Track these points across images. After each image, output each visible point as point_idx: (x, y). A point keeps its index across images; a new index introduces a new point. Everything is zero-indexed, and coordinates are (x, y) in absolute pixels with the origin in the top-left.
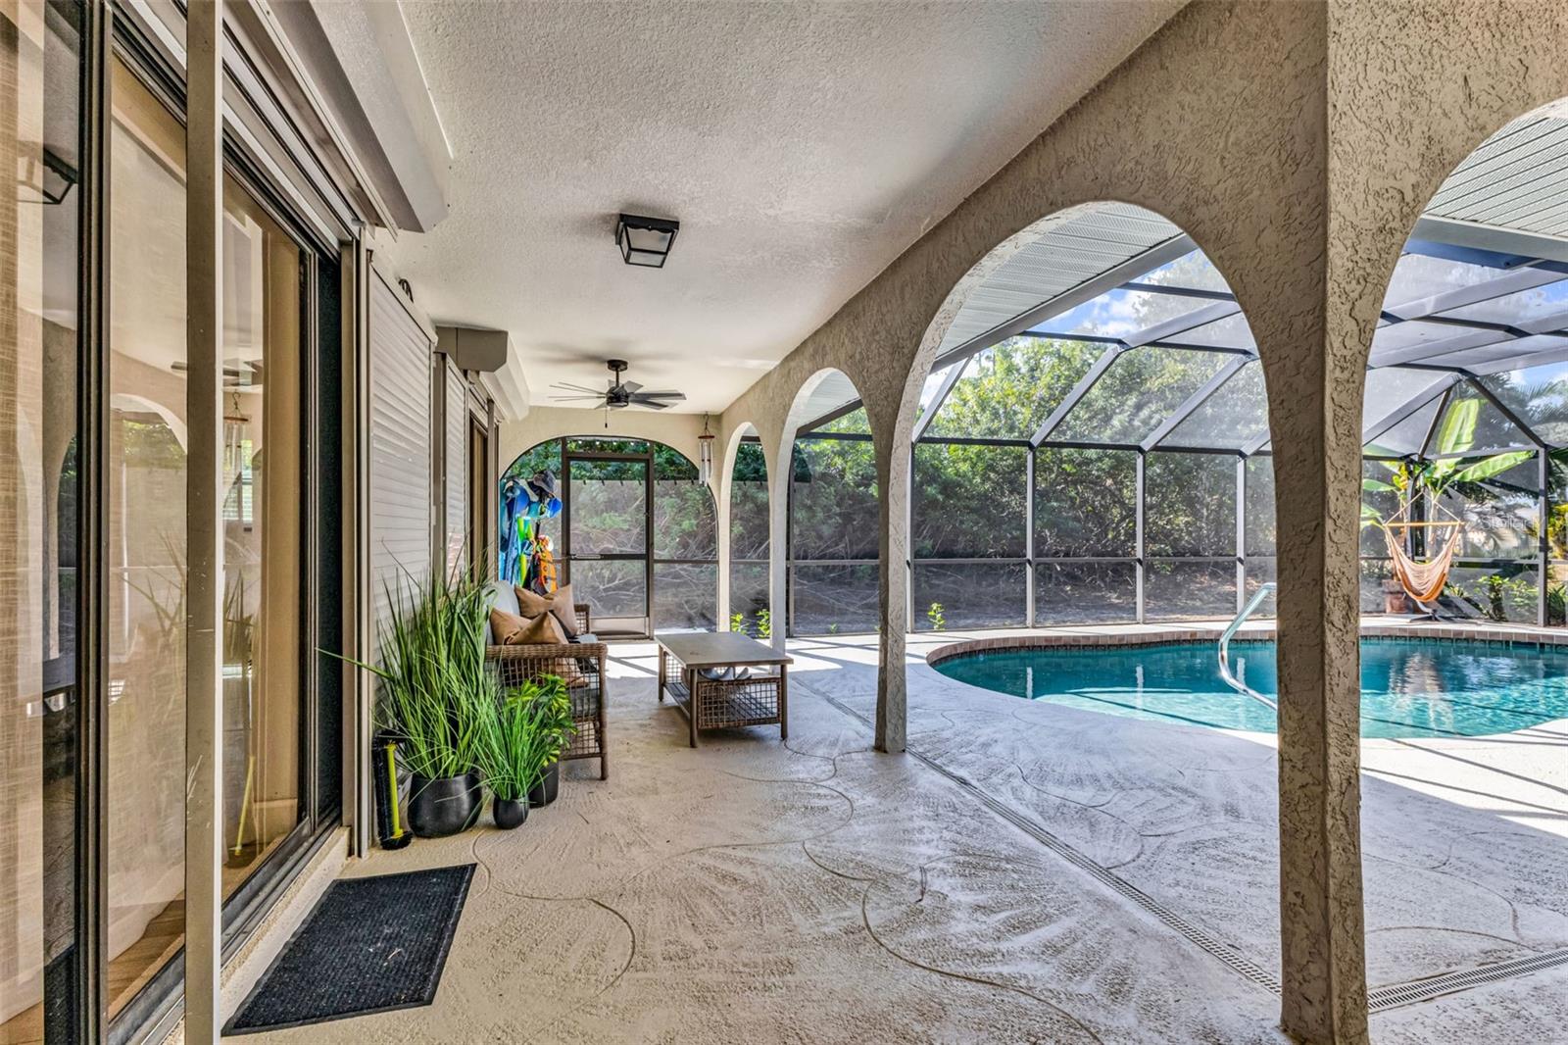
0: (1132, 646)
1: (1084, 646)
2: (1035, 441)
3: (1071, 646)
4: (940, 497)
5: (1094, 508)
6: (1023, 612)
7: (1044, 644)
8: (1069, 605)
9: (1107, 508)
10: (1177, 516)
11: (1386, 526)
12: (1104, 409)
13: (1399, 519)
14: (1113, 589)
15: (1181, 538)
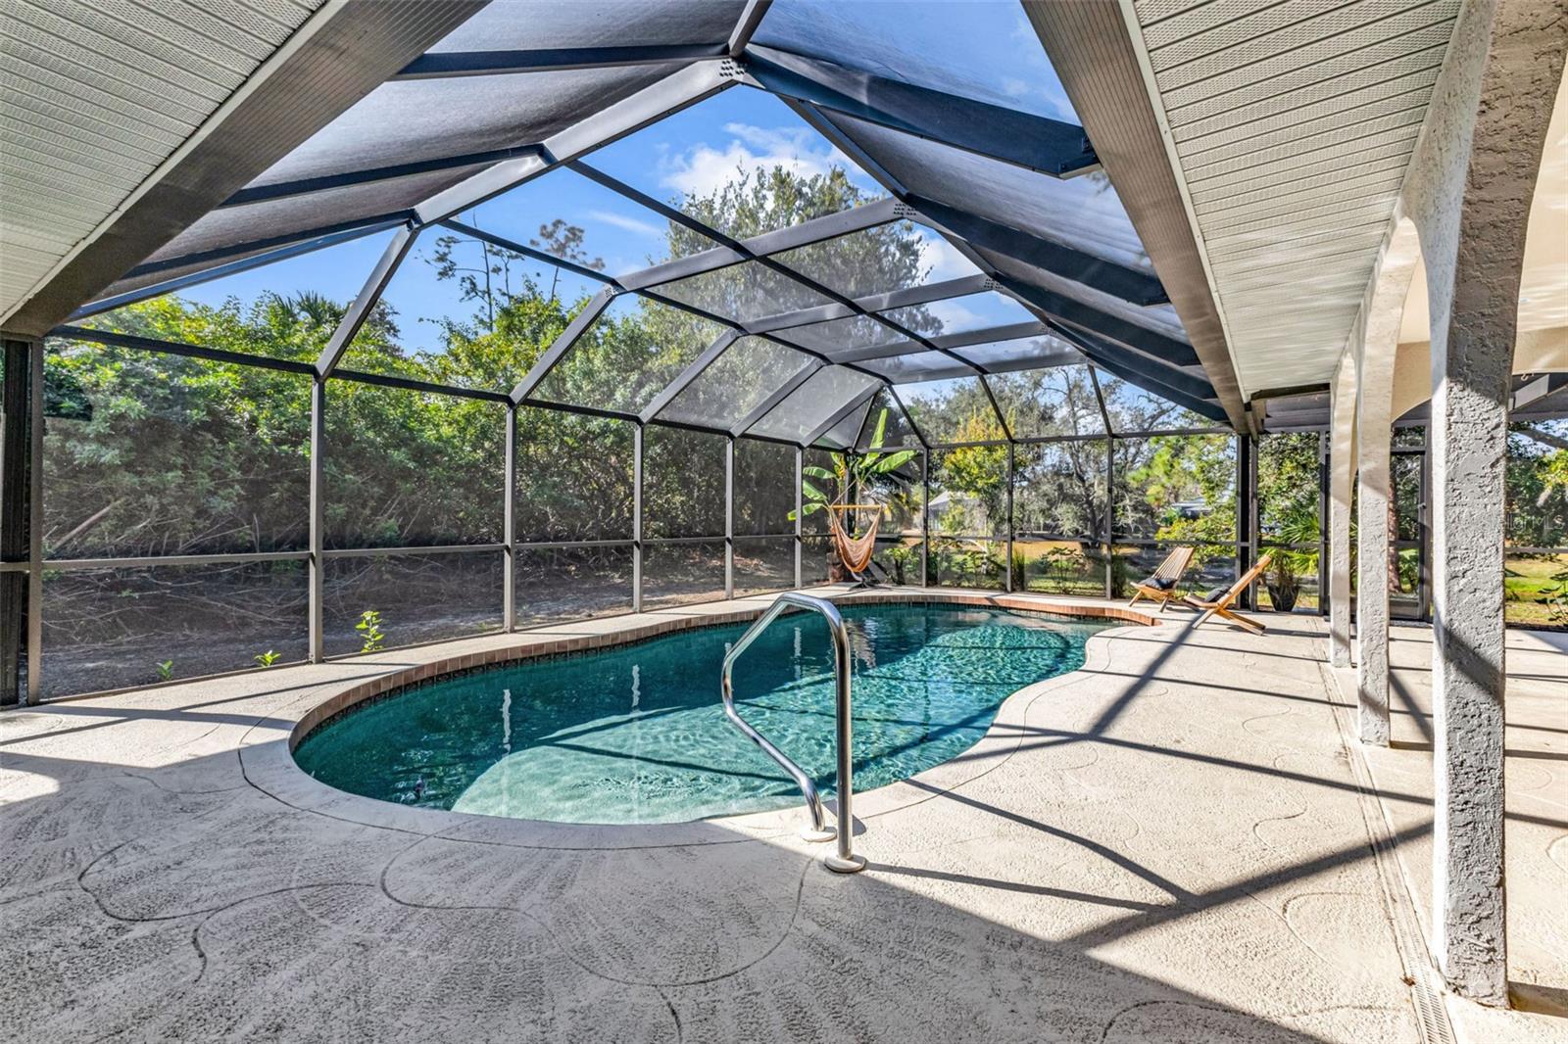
0: (626, 645)
1: (571, 652)
2: (516, 395)
3: (556, 654)
4: (411, 465)
5: (600, 487)
6: (498, 609)
7: (521, 656)
8: (570, 589)
9: (611, 485)
10: (673, 496)
11: (830, 508)
12: (607, 382)
13: (839, 503)
14: (615, 569)
15: (677, 516)
